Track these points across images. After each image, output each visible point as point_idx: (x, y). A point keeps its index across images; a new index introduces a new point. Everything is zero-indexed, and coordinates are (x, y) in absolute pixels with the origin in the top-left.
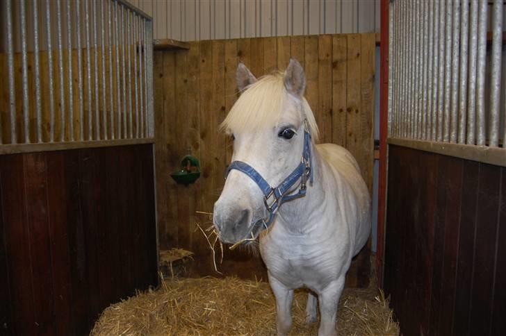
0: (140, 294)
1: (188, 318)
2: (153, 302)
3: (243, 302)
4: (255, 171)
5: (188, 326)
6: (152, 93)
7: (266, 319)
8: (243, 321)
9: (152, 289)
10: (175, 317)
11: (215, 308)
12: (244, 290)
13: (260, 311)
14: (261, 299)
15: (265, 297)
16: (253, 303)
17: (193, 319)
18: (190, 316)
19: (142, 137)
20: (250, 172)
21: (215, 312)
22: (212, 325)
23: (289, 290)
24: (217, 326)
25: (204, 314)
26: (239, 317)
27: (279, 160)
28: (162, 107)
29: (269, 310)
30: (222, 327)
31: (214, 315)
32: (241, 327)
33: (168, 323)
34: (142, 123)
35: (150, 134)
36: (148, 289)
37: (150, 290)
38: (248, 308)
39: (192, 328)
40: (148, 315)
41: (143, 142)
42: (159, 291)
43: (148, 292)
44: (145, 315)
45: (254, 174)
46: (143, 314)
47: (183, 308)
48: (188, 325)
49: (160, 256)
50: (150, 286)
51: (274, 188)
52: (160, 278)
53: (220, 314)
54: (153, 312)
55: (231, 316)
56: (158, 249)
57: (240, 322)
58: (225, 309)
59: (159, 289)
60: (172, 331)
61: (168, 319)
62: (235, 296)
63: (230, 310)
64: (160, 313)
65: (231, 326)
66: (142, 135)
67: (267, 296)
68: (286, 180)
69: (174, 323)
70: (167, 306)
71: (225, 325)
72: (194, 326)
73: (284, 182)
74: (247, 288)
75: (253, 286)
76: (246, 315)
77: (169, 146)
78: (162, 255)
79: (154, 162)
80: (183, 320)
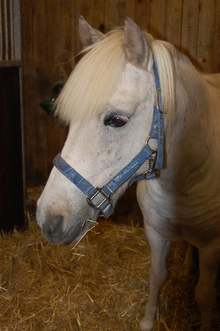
0: (4, 235)
1: (54, 263)
2: (17, 245)
3: (116, 249)
4: (74, 171)
5: (54, 272)
6: (19, 7)
7: (139, 269)
8: (114, 269)
9: (18, 229)
10: (40, 261)
11: (85, 254)
12: (118, 235)
13: (134, 260)
14: (137, 246)
15: (140, 244)
16: (127, 251)
17: (59, 265)
18: (57, 262)
19: (7, 59)
20: (67, 173)
21: (84, 258)
22: (80, 272)
23: (166, 241)
24: (85, 273)
25: (72, 260)
26: (110, 265)
27: (109, 152)
28: (31, 24)
29: (144, 259)
30: (92, 274)
31: (83, 261)
32: (112, 277)
33: (32, 268)
34: (7, 42)
35: (16, 56)
36: (13, 229)
37: (15, 231)
38: (120, 255)
39: (58, 275)
40: (11, 258)
41: (8, 65)
42: (25, 232)
43: (13, 232)
44: (8, 258)
45: (73, 175)
46: (5, 257)
47: (49, 252)
48: (54, 270)
49: (27, 194)
50: (15, 226)
51: (100, 186)
52: (27, 218)
53: (90, 261)
54: (16, 256)
55: (102, 263)
56: (24, 186)
57: (111, 270)
58: (95, 255)
59: (24, 230)
60: (36, 277)
61: (32, 263)
62: (108, 242)
63: (101, 257)
64: (23, 257)
65: (101, 274)
66: (7, 56)
67: (142, 243)
68: (118, 174)
69: (39, 268)
70: (32, 249)
71: (94, 274)
72: (60, 272)
73: (115, 177)
74: (121, 233)
75: (128, 231)
76: (118, 264)
77: (38, 70)
78: (30, 193)
79: (21, 89)
80: (48, 265)
